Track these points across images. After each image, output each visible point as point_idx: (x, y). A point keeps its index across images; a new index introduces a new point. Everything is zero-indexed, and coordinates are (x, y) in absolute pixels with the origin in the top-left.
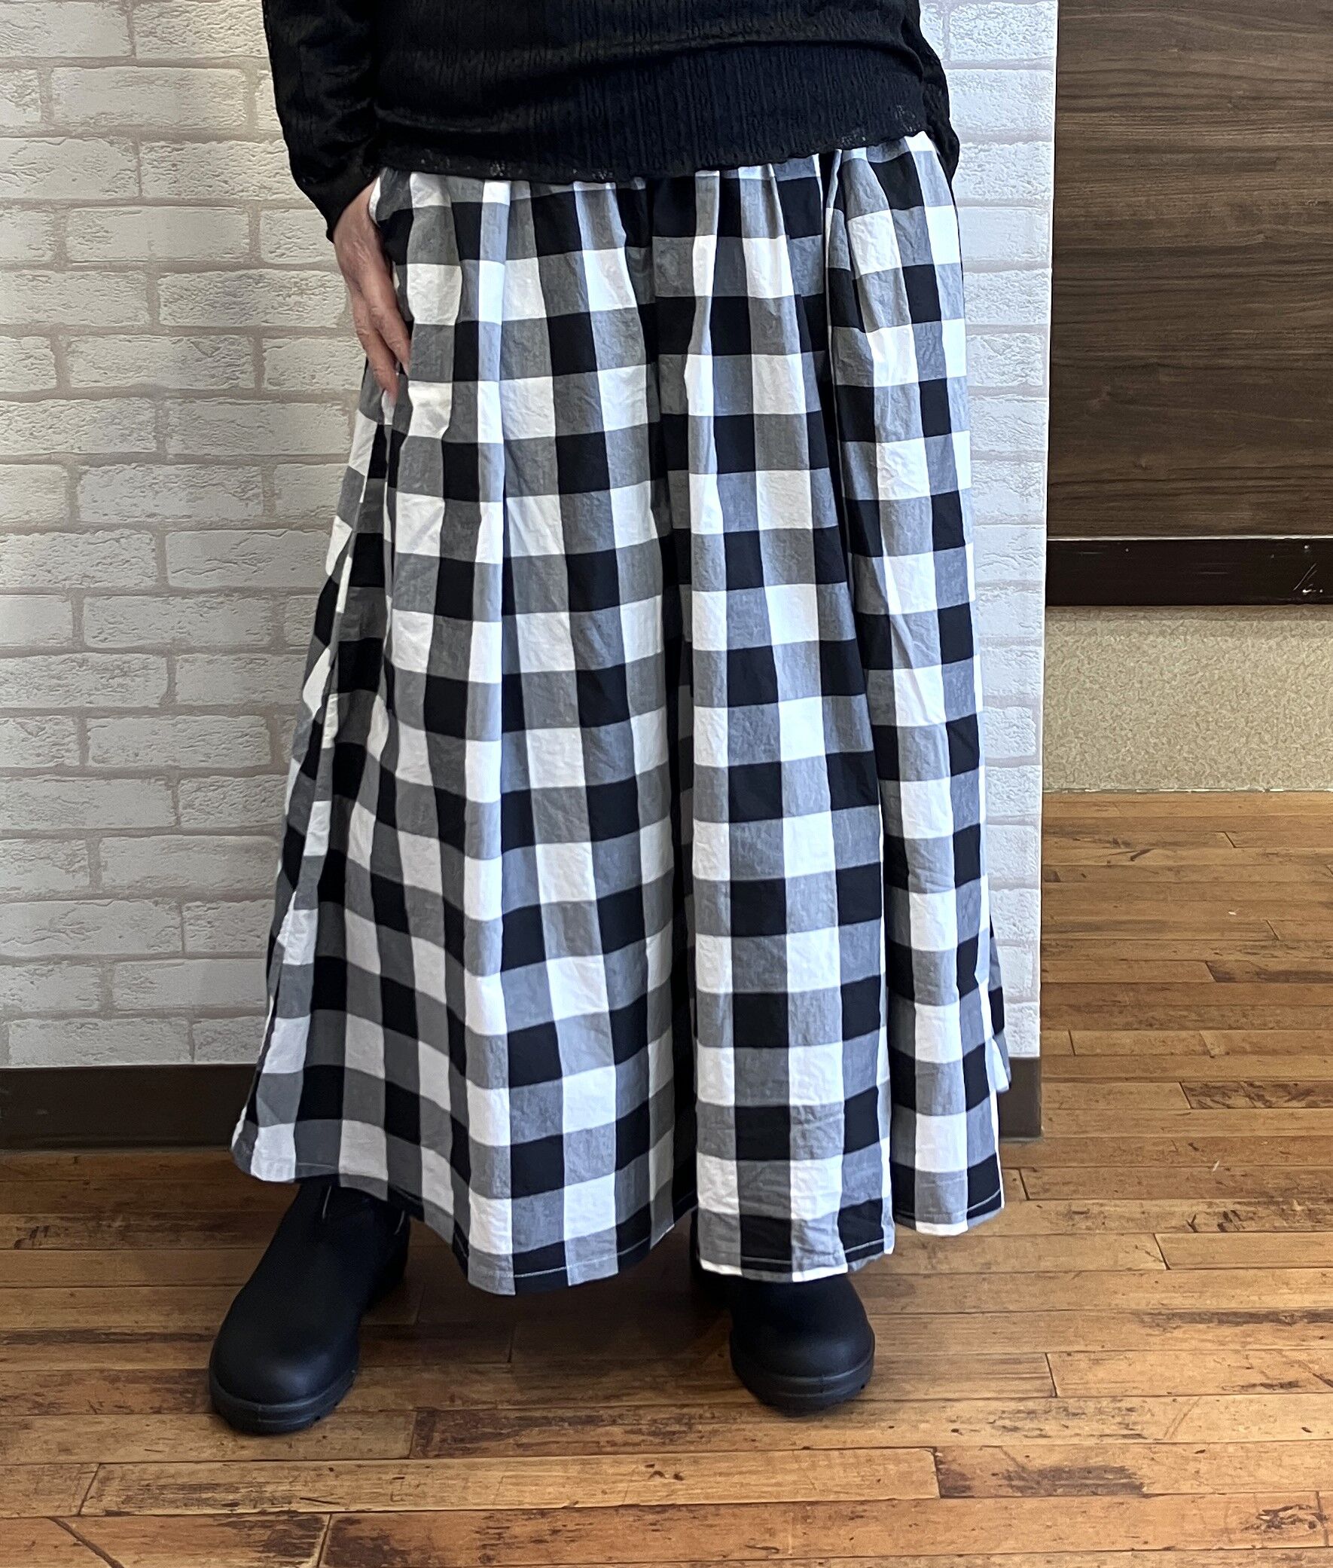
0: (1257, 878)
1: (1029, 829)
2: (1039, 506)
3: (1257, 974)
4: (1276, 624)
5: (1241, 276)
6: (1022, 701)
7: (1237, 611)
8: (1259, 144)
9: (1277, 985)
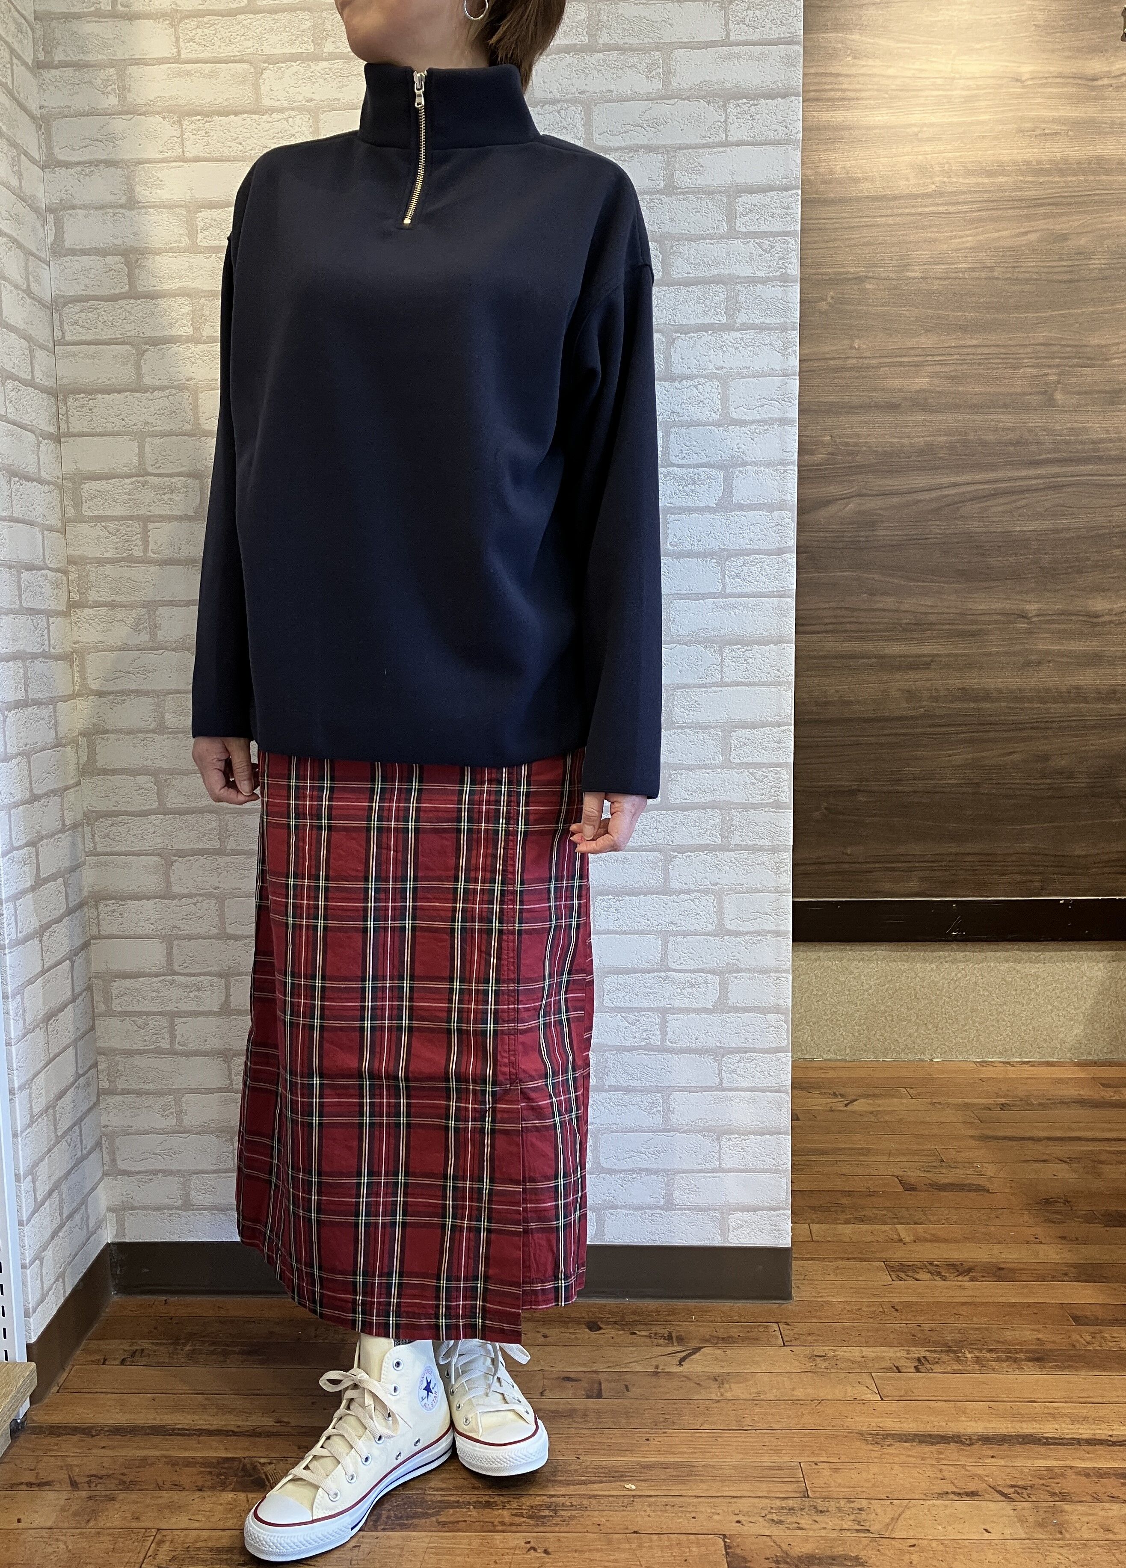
0: (928, 1119)
1: (783, 1095)
2: (787, 880)
3: (931, 1185)
4: (935, 954)
5: (910, 735)
6: (777, 1010)
7: (910, 945)
8: (920, 652)
9: (945, 1194)
